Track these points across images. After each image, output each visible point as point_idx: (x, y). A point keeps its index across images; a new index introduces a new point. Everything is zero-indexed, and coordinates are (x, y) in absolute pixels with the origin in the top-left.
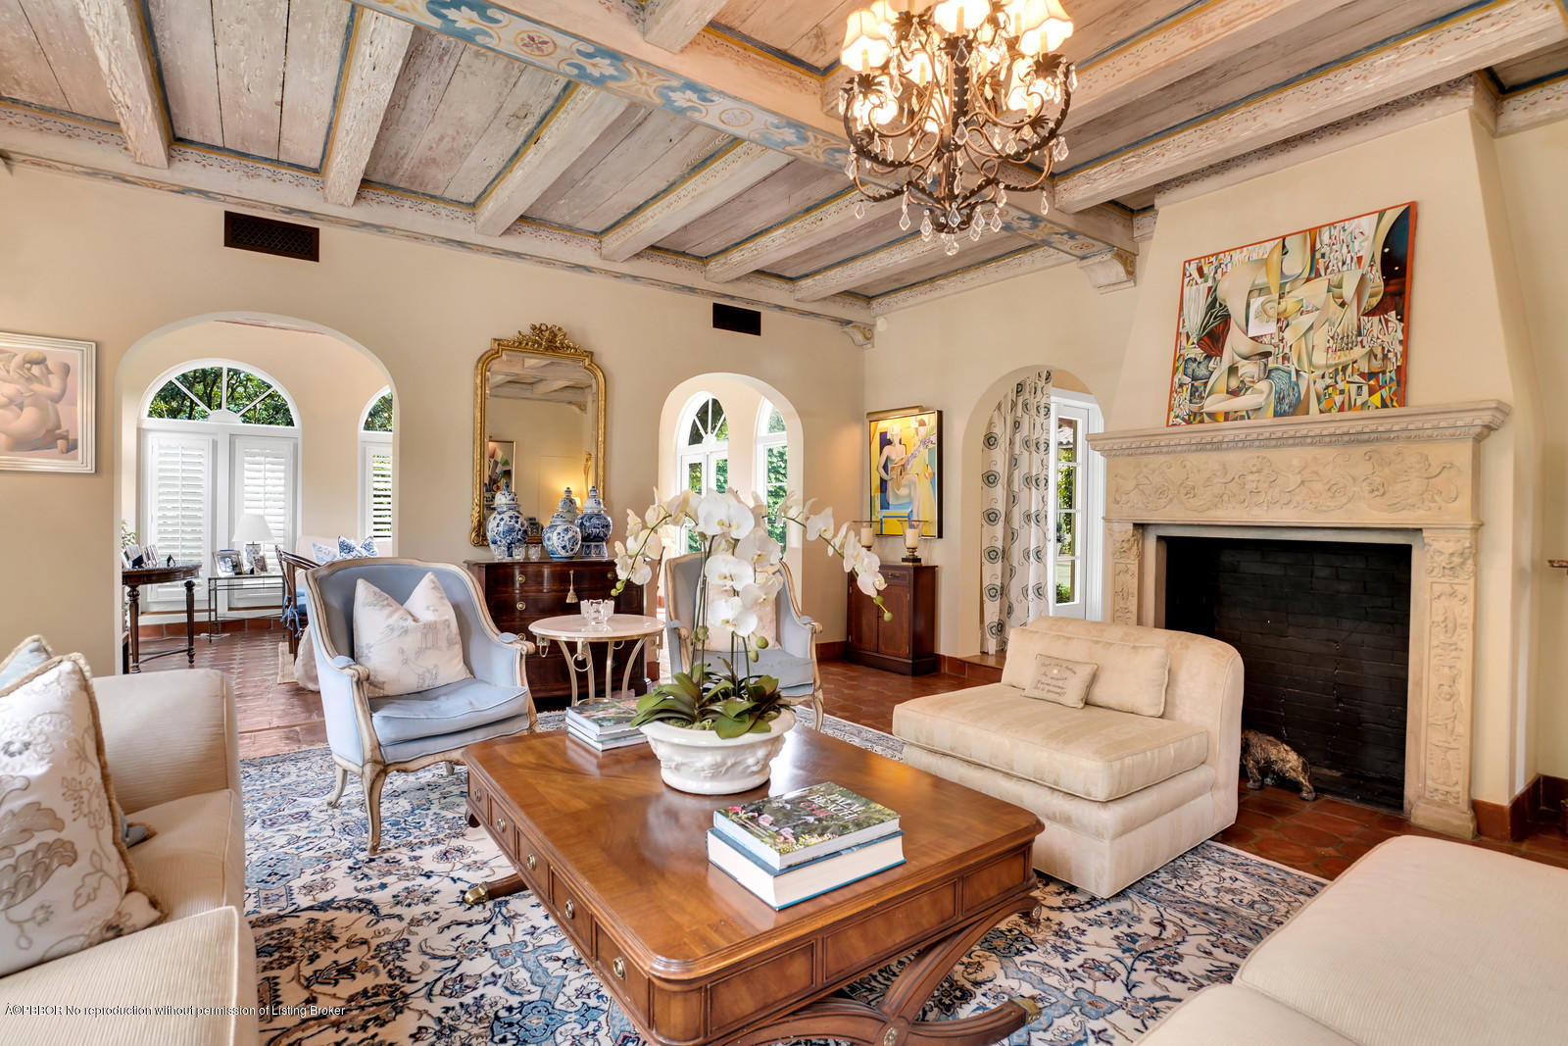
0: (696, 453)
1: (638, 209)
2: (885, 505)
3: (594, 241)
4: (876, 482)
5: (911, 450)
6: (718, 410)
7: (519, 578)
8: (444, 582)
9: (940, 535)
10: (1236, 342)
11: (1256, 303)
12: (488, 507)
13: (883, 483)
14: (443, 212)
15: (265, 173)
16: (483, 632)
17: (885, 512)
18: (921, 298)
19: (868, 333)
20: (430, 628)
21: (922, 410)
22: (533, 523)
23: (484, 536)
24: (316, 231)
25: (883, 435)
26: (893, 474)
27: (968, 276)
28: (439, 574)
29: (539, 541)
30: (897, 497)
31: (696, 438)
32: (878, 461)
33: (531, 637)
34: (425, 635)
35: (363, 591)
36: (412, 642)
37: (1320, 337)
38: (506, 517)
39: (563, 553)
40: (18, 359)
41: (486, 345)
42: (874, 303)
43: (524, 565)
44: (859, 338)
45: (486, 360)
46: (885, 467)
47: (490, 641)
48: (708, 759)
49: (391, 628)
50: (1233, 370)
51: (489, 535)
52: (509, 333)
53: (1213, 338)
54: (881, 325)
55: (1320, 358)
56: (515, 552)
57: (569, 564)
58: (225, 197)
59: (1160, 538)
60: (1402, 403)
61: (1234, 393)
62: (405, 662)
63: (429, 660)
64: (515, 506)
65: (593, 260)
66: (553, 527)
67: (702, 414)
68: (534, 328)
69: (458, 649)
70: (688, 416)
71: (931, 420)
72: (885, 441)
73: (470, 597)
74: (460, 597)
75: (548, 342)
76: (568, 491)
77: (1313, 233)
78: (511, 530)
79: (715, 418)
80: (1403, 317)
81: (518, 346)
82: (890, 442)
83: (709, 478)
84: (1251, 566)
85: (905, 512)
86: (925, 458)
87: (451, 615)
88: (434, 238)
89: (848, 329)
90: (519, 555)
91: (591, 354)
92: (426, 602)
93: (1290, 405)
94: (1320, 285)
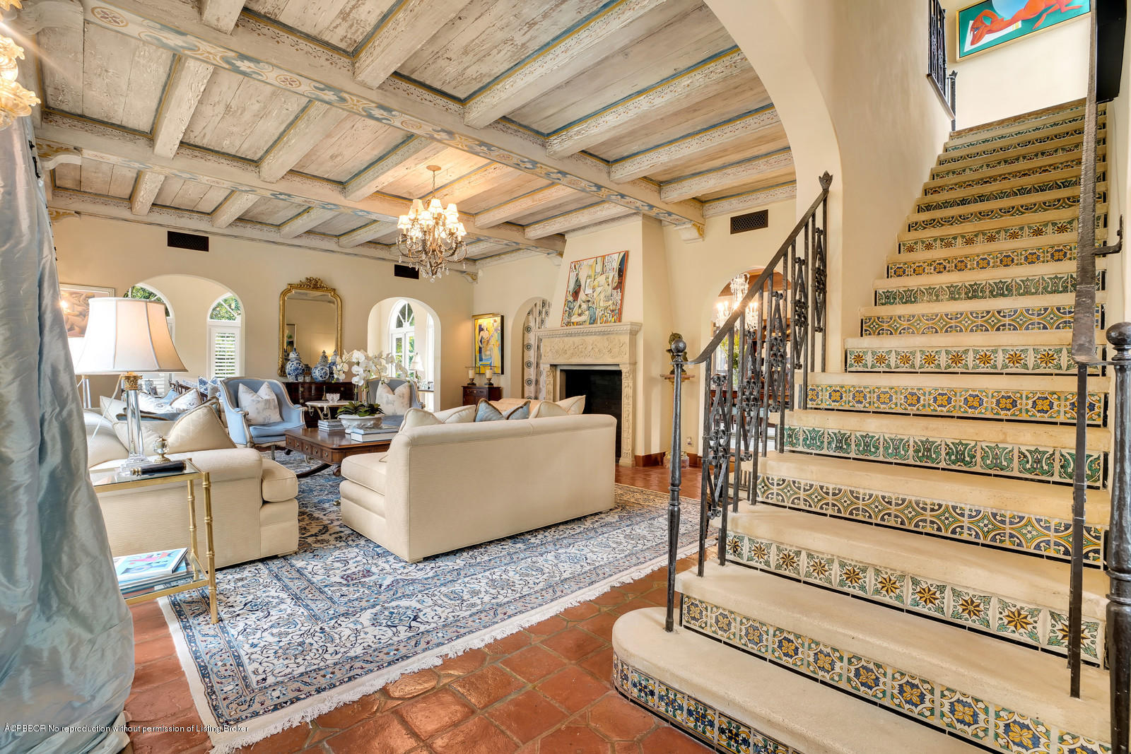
0: (399, 333)
1: (354, 230)
2: (481, 360)
3: (335, 239)
4: (477, 349)
5: (491, 333)
6: (410, 311)
7: (301, 389)
8: (272, 386)
9: (503, 373)
10: (582, 296)
11: (588, 281)
12: (286, 359)
13: (480, 348)
14: (265, 229)
15: (187, 216)
16: (288, 405)
17: (481, 363)
18: (495, 262)
19: (474, 277)
20: (267, 401)
21: (494, 315)
22: (307, 366)
23: (285, 372)
24: (208, 238)
25: (480, 326)
26: (484, 345)
27: (513, 255)
28: (270, 384)
29: (310, 374)
30: (486, 355)
31: (400, 324)
32: (478, 338)
33: (306, 406)
34: (266, 404)
35: (242, 388)
36: (261, 406)
37: (602, 296)
38: (295, 363)
39: (321, 379)
40: (84, 296)
41: (284, 287)
42: (477, 263)
43: (303, 384)
44: (470, 279)
45: (284, 293)
46: (481, 341)
47: (289, 408)
48: (356, 423)
49: (253, 400)
50: (580, 306)
51: (287, 371)
52: (296, 281)
53: (576, 294)
54: (480, 273)
55: (602, 304)
56: (299, 378)
57: (324, 383)
58: (168, 226)
59: (561, 370)
60: (620, 321)
61: (580, 315)
62: (258, 413)
63: (267, 413)
64: (299, 359)
65: (334, 247)
66: (316, 368)
67: (402, 312)
68: (307, 279)
69: (278, 410)
70: (395, 314)
71: (498, 319)
72: (481, 329)
73: (282, 393)
74: (279, 392)
75: (314, 284)
76: (324, 352)
77: (604, 257)
78: (297, 369)
79: (409, 315)
80: (622, 292)
81: (301, 286)
82: (483, 330)
83: (406, 346)
84: (598, 381)
85: (489, 363)
86: (497, 336)
87: (275, 397)
88: (260, 240)
89: (464, 275)
90: (301, 379)
91: (334, 290)
92: (265, 393)
93: (593, 321)
94: (604, 277)
